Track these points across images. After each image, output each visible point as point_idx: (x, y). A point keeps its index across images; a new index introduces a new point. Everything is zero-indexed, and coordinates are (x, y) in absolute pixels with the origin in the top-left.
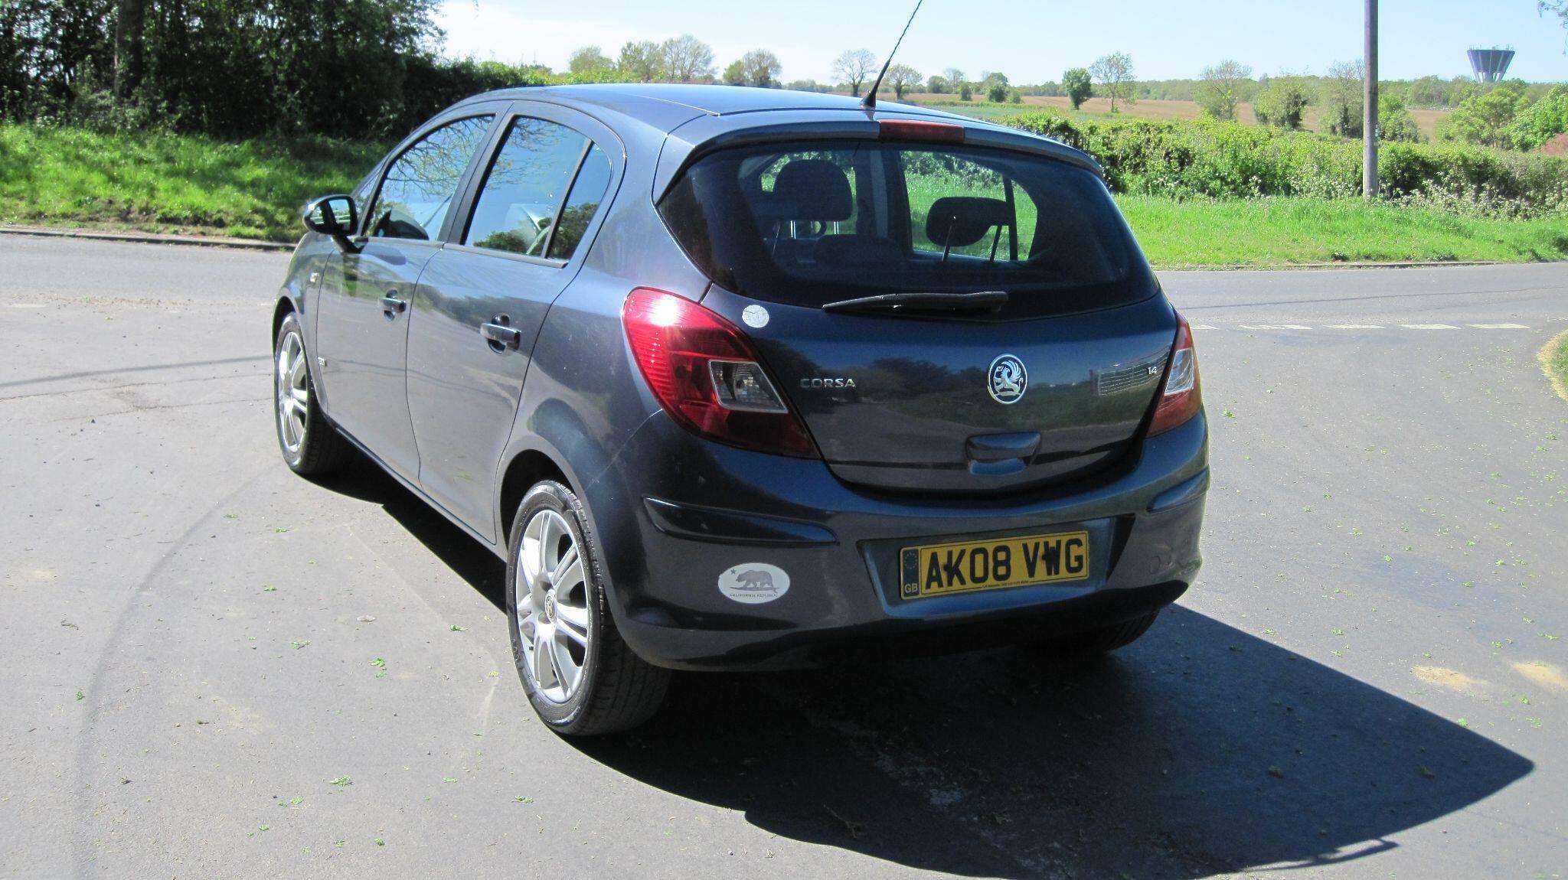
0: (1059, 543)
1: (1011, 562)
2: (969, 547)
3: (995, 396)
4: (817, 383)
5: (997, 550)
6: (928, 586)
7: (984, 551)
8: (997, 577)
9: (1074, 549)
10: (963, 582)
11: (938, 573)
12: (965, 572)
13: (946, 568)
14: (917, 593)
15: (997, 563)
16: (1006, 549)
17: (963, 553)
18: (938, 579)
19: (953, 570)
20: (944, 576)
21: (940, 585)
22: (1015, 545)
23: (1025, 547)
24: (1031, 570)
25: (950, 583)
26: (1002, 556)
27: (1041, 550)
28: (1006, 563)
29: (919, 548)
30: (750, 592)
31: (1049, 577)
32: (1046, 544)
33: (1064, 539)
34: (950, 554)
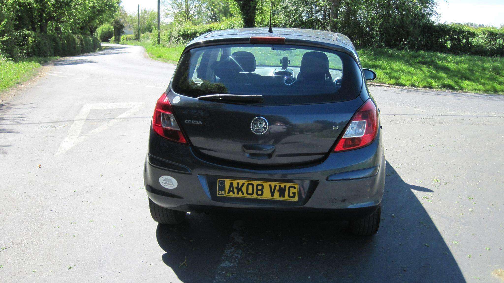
0: (285, 187)
1: (264, 190)
2: (246, 182)
3: (253, 131)
4: (190, 122)
5: (258, 185)
6: (228, 193)
7: (253, 185)
8: (257, 194)
9: (292, 190)
10: (243, 194)
11: (233, 188)
12: (245, 191)
13: (236, 188)
14: (224, 195)
15: (258, 190)
16: (262, 186)
17: (243, 184)
18: (233, 191)
19: (239, 189)
20: (235, 191)
21: (234, 193)
22: (266, 185)
23: (270, 186)
24: (272, 194)
25: (238, 193)
26: (260, 187)
27: (277, 188)
28: (262, 190)
29: (225, 180)
30: (167, 185)
31: (280, 198)
32: (280, 186)
33: (288, 185)
34: (238, 184)
